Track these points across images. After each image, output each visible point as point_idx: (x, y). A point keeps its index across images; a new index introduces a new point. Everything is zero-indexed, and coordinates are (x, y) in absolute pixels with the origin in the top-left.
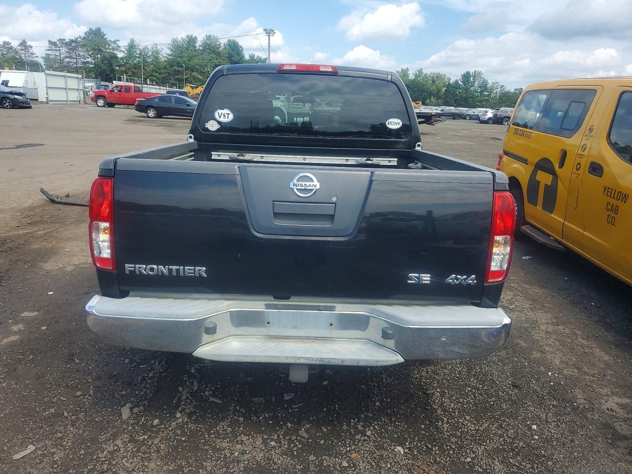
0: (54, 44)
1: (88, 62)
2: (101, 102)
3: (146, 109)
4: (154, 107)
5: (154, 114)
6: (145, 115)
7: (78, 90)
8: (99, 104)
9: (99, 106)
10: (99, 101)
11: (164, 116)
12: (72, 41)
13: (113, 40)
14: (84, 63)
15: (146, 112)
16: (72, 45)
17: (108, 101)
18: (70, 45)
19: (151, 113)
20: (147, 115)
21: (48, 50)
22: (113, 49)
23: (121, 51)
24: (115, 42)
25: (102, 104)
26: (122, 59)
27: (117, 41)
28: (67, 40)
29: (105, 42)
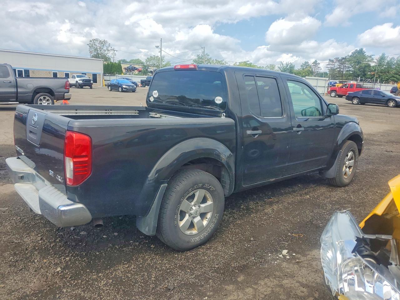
0: (332, 61)
1: (350, 71)
2: (333, 94)
3: (352, 99)
4: (358, 97)
5: (357, 102)
6: (351, 102)
7: (324, 87)
8: (332, 95)
9: (331, 97)
10: (332, 93)
11: (366, 104)
12: (343, 58)
13: (369, 55)
14: (347, 71)
15: (352, 100)
16: (343, 61)
17: (338, 94)
18: (341, 61)
19: (355, 101)
20: (352, 102)
21: (328, 65)
22: (369, 61)
23: (374, 62)
24: (370, 57)
25: (334, 96)
26: (373, 67)
27: (372, 55)
28: (340, 58)
29: (365, 58)
